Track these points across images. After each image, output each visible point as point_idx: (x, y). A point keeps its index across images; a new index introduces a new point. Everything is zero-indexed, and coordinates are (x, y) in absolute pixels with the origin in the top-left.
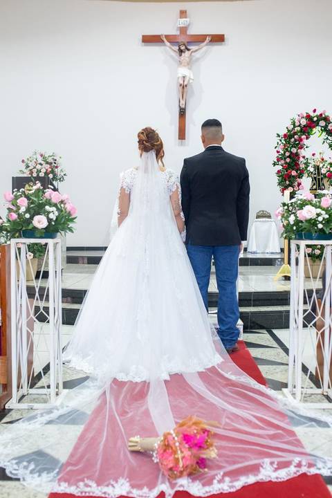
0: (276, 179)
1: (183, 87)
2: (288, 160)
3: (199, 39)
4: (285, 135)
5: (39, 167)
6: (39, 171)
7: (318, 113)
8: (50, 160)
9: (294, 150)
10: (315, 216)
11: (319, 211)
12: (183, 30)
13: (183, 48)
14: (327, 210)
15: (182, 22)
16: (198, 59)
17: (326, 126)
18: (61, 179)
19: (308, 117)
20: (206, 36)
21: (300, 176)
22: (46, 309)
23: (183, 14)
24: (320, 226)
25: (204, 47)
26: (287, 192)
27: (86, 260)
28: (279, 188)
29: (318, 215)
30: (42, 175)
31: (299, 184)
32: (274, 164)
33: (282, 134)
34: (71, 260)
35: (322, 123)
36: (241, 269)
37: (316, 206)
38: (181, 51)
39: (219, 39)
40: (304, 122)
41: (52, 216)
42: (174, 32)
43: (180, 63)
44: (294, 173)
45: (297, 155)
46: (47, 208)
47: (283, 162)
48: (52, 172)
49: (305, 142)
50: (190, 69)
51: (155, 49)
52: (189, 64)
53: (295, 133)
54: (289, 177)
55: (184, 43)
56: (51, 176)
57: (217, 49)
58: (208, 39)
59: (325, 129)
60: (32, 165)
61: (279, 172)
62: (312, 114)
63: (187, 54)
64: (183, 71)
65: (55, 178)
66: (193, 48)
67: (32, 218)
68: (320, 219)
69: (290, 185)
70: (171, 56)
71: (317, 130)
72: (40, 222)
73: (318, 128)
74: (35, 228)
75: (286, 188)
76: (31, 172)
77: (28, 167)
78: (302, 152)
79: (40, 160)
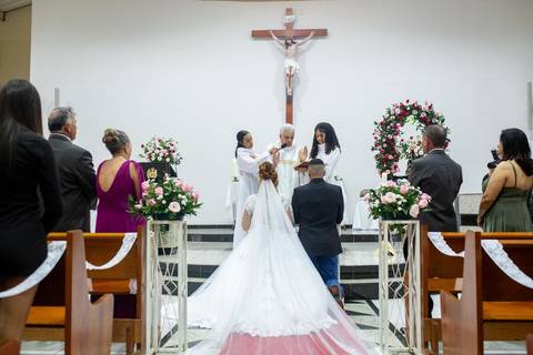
0: (375, 163)
1: (290, 76)
2: (385, 145)
3: (304, 34)
4: (382, 124)
5: (157, 151)
6: (157, 155)
7: (411, 103)
8: (168, 145)
9: (390, 136)
10: (395, 200)
11: (398, 196)
12: (289, 26)
13: (289, 42)
14: (405, 196)
15: (288, 18)
16: (304, 51)
17: (418, 115)
18: (177, 163)
19: (403, 107)
20: (310, 30)
21: (397, 159)
22: (176, 282)
23: (289, 11)
24: (400, 209)
25: (309, 41)
26: (385, 175)
27: (199, 238)
28: (377, 171)
29: (398, 200)
30: (160, 159)
31: (396, 167)
32: (373, 149)
33: (379, 121)
34: (190, 238)
35: (415, 112)
36: (344, 245)
37: (396, 192)
38: (287, 45)
39: (322, 33)
40: (398, 111)
41: (184, 203)
42: (281, 27)
43: (287, 55)
44: (391, 157)
45: (393, 140)
46: (180, 196)
47: (380, 147)
48: (169, 156)
49: (400, 128)
50: (296, 60)
51: (263, 44)
52: (296, 56)
53: (391, 122)
54: (387, 160)
55: (290, 38)
56: (168, 160)
57: (320, 42)
58: (312, 33)
59: (418, 117)
60: (150, 149)
61: (377, 156)
62: (405, 104)
63: (293, 46)
64: (290, 62)
65: (172, 161)
66: (299, 41)
67: (168, 204)
68: (400, 203)
69: (388, 168)
70: (278, 49)
71: (410, 118)
72: (175, 207)
73: (412, 116)
74: (170, 212)
75: (384, 170)
76: (150, 157)
77: (147, 151)
78: (398, 138)
79: (158, 145)
